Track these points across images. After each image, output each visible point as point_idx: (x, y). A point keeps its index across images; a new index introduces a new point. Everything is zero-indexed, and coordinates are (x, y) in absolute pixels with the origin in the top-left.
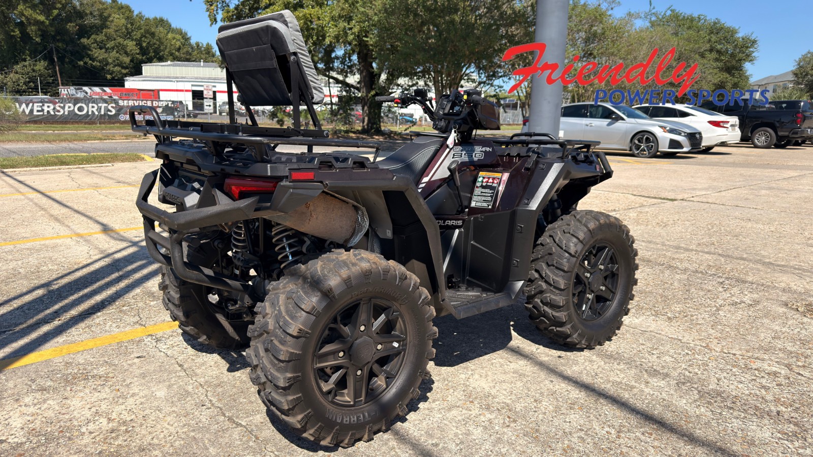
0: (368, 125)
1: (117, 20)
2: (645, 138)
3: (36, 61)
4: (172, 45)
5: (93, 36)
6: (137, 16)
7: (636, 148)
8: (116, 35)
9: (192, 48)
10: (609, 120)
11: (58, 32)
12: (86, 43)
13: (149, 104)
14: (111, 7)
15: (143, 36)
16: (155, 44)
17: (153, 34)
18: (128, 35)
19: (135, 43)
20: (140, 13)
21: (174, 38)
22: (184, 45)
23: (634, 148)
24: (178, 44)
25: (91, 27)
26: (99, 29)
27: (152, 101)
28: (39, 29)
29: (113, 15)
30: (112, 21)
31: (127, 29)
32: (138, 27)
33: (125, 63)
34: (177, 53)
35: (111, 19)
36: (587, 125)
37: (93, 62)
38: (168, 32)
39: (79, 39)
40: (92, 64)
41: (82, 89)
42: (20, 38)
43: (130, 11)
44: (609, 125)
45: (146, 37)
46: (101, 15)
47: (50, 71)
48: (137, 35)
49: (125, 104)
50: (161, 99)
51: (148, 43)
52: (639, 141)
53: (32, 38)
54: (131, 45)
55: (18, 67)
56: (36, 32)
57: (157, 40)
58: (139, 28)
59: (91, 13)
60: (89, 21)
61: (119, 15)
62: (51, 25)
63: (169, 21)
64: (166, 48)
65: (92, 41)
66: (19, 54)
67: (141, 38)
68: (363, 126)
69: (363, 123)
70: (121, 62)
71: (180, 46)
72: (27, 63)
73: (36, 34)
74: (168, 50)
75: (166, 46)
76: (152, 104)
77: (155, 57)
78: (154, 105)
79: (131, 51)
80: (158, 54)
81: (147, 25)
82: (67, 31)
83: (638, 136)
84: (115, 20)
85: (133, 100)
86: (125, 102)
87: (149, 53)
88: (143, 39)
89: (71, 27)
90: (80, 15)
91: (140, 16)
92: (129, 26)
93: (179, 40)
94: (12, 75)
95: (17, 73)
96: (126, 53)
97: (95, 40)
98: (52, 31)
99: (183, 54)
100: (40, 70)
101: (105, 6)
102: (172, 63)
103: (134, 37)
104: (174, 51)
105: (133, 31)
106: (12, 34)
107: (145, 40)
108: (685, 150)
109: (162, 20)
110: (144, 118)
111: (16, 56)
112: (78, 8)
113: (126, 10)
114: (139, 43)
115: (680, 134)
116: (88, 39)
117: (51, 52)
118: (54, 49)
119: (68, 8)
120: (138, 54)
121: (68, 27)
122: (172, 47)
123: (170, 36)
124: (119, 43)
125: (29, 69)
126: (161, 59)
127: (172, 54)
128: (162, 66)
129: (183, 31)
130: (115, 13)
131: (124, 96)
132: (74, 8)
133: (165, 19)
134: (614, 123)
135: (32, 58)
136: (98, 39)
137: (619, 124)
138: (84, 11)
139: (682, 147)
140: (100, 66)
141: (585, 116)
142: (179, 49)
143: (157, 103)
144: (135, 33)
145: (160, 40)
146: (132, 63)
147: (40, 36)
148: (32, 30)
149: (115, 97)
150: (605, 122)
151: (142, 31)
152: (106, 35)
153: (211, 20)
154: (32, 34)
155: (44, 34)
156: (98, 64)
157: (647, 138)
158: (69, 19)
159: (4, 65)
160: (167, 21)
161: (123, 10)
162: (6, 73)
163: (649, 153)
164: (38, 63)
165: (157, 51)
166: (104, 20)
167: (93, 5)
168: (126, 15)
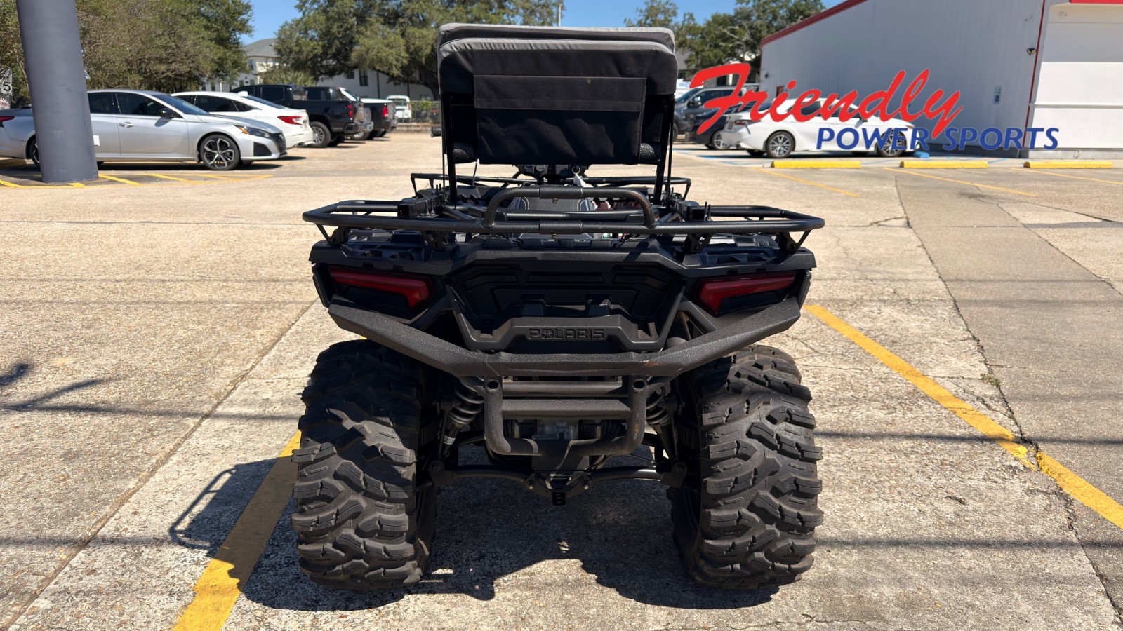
2: (218, 142)
7: (207, 158)
10: (158, 118)
23: (204, 157)
36: (123, 126)
44: (158, 124)
52: (210, 147)
83: (209, 141)
108: (274, 156)
115: (263, 135)
134: (166, 122)
137: (173, 124)
139: (269, 153)
141: (114, 111)
150: (149, 121)
157: (222, 143)
163: (229, 163)
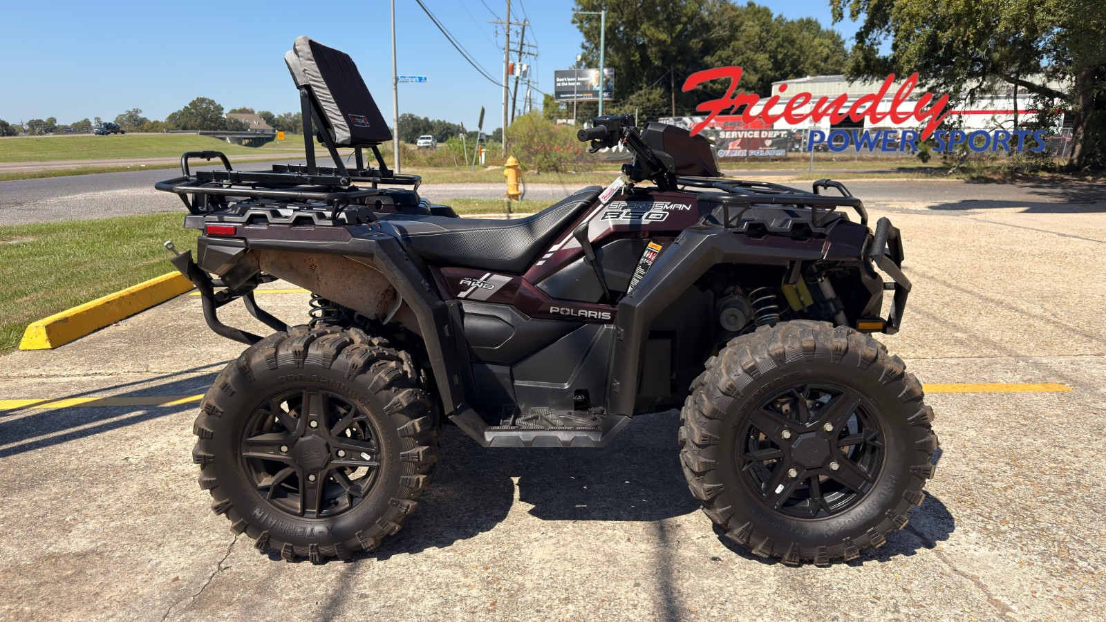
0: (1079, 157)
1: (751, 28)
3: (652, 89)
4: (816, 54)
5: (718, 53)
6: (776, 20)
8: (746, 47)
9: (845, 55)
11: (680, 52)
12: (709, 62)
13: (756, 135)
14: (747, 13)
15: (780, 45)
16: (794, 54)
17: (792, 42)
18: (761, 46)
19: (767, 56)
20: (780, 16)
21: (821, 45)
22: (834, 52)
24: (826, 51)
25: (718, 41)
26: (725, 42)
27: (761, 131)
28: (660, 51)
29: (746, 23)
30: (744, 30)
31: (760, 38)
32: (776, 33)
33: (751, 83)
34: (823, 64)
35: (743, 28)
37: (714, 84)
38: (815, 37)
39: (702, 57)
40: (712, 88)
41: (681, 119)
42: (640, 63)
43: (769, 15)
45: (782, 46)
46: (732, 24)
47: (665, 100)
48: (772, 45)
49: (727, 137)
50: (775, 128)
51: (785, 54)
53: (651, 61)
54: (762, 59)
55: (633, 98)
56: (656, 54)
57: (797, 50)
58: (776, 36)
59: (720, 24)
60: (717, 33)
61: (753, 21)
62: (673, 43)
63: (819, 22)
64: (807, 59)
65: (717, 58)
66: (637, 82)
67: (777, 48)
68: (1071, 161)
69: (1072, 155)
70: (747, 83)
71: (828, 54)
72: (642, 92)
73: (656, 57)
74: (809, 61)
75: (808, 56)
76: (760, 134)
77: (791, 71)
78: (763, 136)
79: (762, 66)
80: (796, 67)
81: (786, 31)
82: (691, 48)
84: (748, 29)
85: (737, 131)
86: (728, 133)
87: (785, 67)
88: (779, 50)
89: (695, 44)
90: (707, 27)
91: (780, 20)
92: (764, 34)
93: (828, 47)
94: (627, 107)
95: (631, 104)
96: (755, 70)
97: (720, 57)
98: (673, 50)
99: (832, 64)
100: (654, 99)
101: (737, 13)
102: (812, 78)
103: (768, 49)
104: (819, 62)
105: (768, 40)
106: (632, 59)
107: (782, 50)
109: (809, 22)
110: (747, 153)
111: (633, 85)
112: (707, 19)
113: (762, 14)
114: (773, 56)
116: (712, 56)
117: (669, 76)
118: (672, 74)
119: (696, 21)
120: (771, 70)
121: (691, 44)
122: (818, 57)
123: (816, 41)
124: (748, 58)
125: (644, 99)
126: (799, 74)
127: (816, 66)
128: (797, 83)
129: (836, 33)
130: (749, 20)
131: (729, 126)
132: (702, 19)
133: (814, 20)
135: (648, 86)
136: (723, 56)
138: (711, 22)
140: (721, 89)
142: (826, 60)
143: (766, 133)
144: (770, 42)
145: (801, 49)
146: (760, 83)
147: (660, 58)
148: (652, 51)
149: (718, 128)
151: (780, 39)
152: (733, 50)
153: (834, 16)
154: (652, 57)
155: (665, 57)
156: (720, 86)
158: (694, 35)
159: (620, 96)
160: (816, 22)
161: (759, 15)
162: (621, 105)
164: (654, 90)
165: (794, 65)
166: (735, 29)
167: (723, 13)
168: (762, 20)
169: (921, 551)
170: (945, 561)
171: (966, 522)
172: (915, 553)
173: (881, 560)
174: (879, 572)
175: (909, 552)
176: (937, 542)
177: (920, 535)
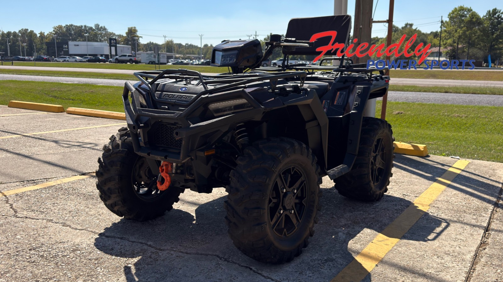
169: (102, 231)
170: (92, 232)
171: (90, 250)
172: (104, 229)
173: (115, 223)
174: (113, 220)
175: (107, 229)
176: (98, 236)
177: (107, 237)
